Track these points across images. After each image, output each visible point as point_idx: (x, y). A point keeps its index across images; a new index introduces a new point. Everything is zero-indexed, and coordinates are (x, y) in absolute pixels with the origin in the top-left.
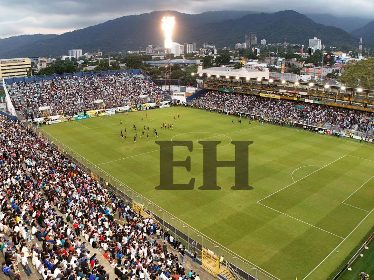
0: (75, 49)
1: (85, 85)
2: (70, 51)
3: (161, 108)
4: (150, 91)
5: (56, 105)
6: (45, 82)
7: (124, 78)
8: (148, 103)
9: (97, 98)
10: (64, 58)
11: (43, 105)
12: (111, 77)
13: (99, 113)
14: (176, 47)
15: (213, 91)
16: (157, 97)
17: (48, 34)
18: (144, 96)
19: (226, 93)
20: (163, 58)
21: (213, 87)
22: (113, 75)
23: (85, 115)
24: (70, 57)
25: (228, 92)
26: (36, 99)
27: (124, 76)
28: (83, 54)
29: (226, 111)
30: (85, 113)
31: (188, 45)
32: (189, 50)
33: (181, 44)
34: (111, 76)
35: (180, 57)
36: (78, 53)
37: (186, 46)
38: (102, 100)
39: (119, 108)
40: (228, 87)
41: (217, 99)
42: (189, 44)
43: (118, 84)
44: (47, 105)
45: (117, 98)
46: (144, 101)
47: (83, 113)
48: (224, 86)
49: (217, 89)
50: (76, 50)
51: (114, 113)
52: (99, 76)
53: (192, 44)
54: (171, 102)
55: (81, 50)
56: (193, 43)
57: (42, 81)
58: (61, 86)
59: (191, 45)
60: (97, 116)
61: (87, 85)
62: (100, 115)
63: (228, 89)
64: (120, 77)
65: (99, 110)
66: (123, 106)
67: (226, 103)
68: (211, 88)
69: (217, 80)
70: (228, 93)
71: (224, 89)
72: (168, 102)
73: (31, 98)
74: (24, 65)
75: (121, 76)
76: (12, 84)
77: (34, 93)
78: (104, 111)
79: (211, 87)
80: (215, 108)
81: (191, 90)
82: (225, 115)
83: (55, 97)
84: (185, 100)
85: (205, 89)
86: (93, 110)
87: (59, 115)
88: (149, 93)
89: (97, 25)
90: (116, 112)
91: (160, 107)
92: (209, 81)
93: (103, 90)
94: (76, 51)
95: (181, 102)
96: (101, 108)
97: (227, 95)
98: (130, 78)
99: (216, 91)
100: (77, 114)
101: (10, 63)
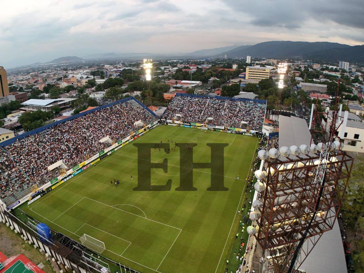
0: (344, 61)
2: (340, 62)
8: (240, 128)
12: (238, 103)
18: (245, 122)
36: (346, 65)
38: (213, 118)
39: (217, 126)
55: (348, 63)
74: (264, 73)
84: (268, 135)
86: (200, 123)
94: (345, 63)
101: (255, 70)
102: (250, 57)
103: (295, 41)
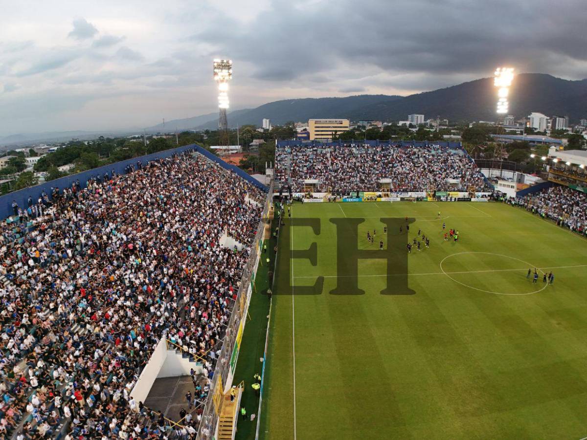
1: (375, 157)
2: (410, 117)
3: (473, 202)
4: (465, 174)
5: (327, 179)
6: (325, 148)
7: (433, 152)
8: (456, 191)
9: (384, 175)
10: (401, 123)
11: (310, 177)
12: (415, 150)
13: (380, 196)
14: (540, 119)
15: (562, 186)
16: (473, 185)
17: (392, 95)
18: (454, 181)
19: (580, 192)
20: (519, 132)
21: (562, 180)
22: (419, 148)
23: (358, 197)
24: (408, 123)
25: (583, 191)
26: (305, 169)
27: (435, 150)
28: (425, 120)
29: (570, 222)
30: (358, 194)
31: (557, 119)
32: (558, 126)
33: (547, 117)
34: (416, 148)
35: (544, 134)
36: (419, 119)
37: (556, 119)
38: (391, 180)
39: (410, 193)
40: (584, 183)
41: (564, 201)
42: (560, 117)
43: (421, 160)
44: (315, 179)
45: (412, 179)
46: (450, 188)
47: (356, 194)
48: (578, 180)
49: (567, 184)
50: (418, 115)
51: (399, 199)
52: (399, 147)
53: (563, 117)
54: (492, 194)
55: (423, 116)
56: (565, 117)
57: (322, 147)
58: (342, 156)
59: (562, 119)
60: (374, 200)
61: (377, 158)
62: (378, 199)
63: (583, 186)
64: (428, 151)
65: (380, 193)
66: (418, 191)
67: (576, 208)
68: (559, 181)
69: (569, 171)
70: (583, 193)
71: (578, 185)
72: (487, 194)
73: (300, 167)
74: (341, 127)
75: (430, 150)
76: (284, 147)
77: (306, 161)
78: (387, 195)
79: (560, 179)
80: (555, 215)
81: (530, 180)
82: (565, 231)
83: (330, 169)
84: (514, 195)
85: (549, 181)
86: (373, 191)
87: (326, 192)
88: (463, 177)
89: (450, 88)
90: (402, 199)
91: (473, 200)
92: (558, 170)
93: (396, 166)
95: (508, 197)
96: (383, 191)
97: (581, 196)
98: (442, 153)
99: (567, 187)
100: (349, 194)
101: (325, 123)
102: (268, 121)
103: (318, 98)
